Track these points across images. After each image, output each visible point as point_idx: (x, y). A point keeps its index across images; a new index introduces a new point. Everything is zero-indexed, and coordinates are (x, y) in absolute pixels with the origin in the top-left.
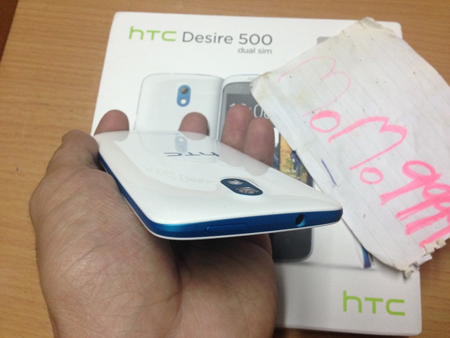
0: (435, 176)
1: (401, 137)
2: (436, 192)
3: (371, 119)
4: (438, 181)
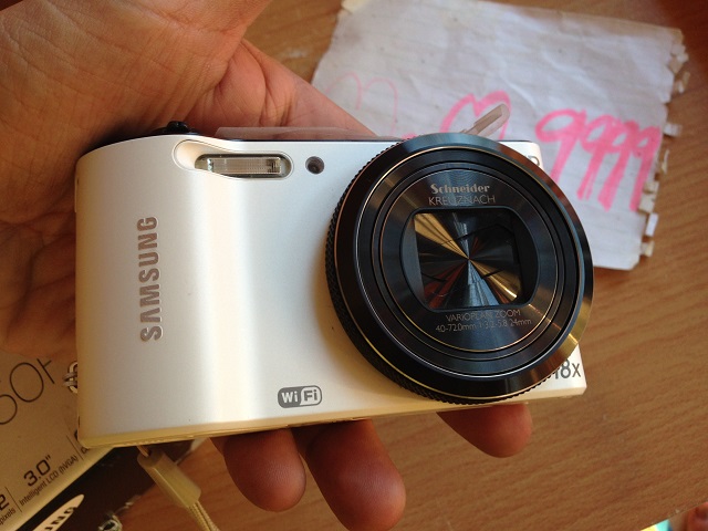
0: (579, 118)
2: (596, 134)
3: (455, 110)
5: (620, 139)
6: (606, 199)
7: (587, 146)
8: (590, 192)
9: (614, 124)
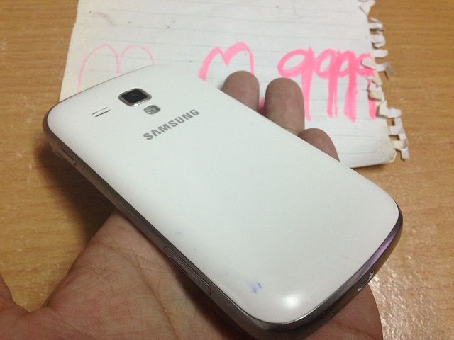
0: (309, 54)
1: (246, 52)
2: (326, 64)
3: (207, 62)
4: (316, 55)
5: (345, 65)
6: (350, 113)
7: (322, 75)
8: (336, 109)
9: (336, 55)
